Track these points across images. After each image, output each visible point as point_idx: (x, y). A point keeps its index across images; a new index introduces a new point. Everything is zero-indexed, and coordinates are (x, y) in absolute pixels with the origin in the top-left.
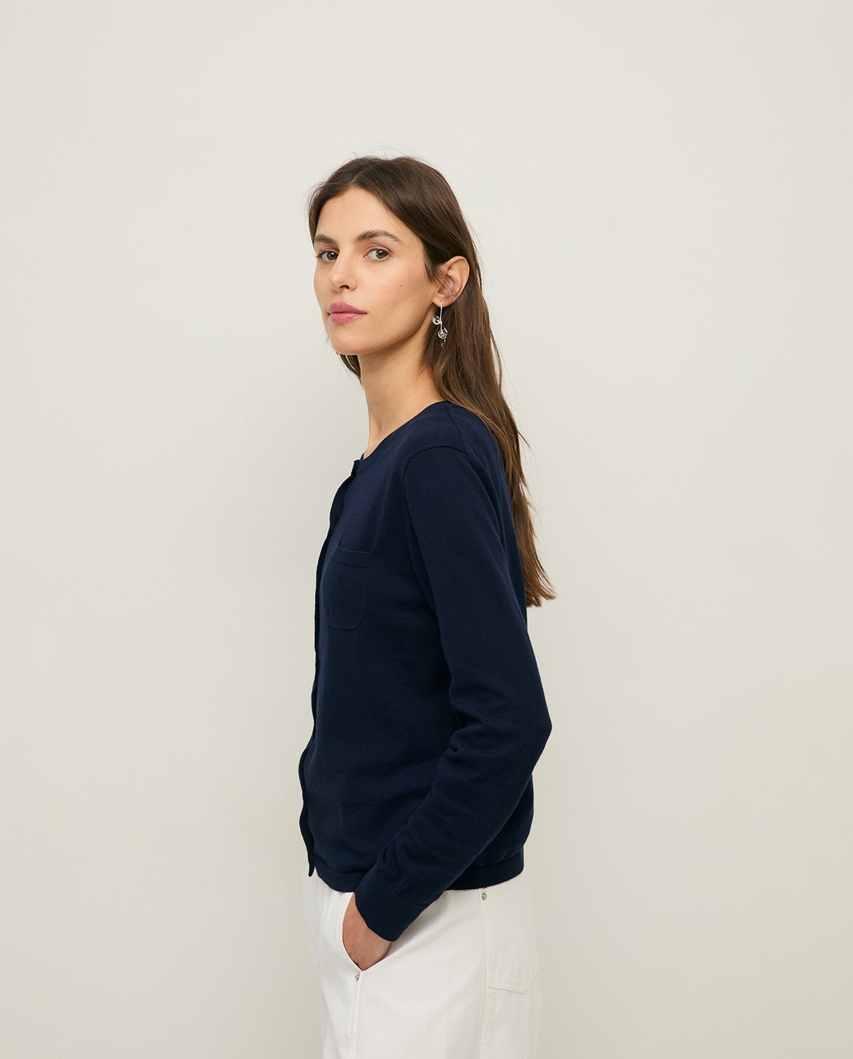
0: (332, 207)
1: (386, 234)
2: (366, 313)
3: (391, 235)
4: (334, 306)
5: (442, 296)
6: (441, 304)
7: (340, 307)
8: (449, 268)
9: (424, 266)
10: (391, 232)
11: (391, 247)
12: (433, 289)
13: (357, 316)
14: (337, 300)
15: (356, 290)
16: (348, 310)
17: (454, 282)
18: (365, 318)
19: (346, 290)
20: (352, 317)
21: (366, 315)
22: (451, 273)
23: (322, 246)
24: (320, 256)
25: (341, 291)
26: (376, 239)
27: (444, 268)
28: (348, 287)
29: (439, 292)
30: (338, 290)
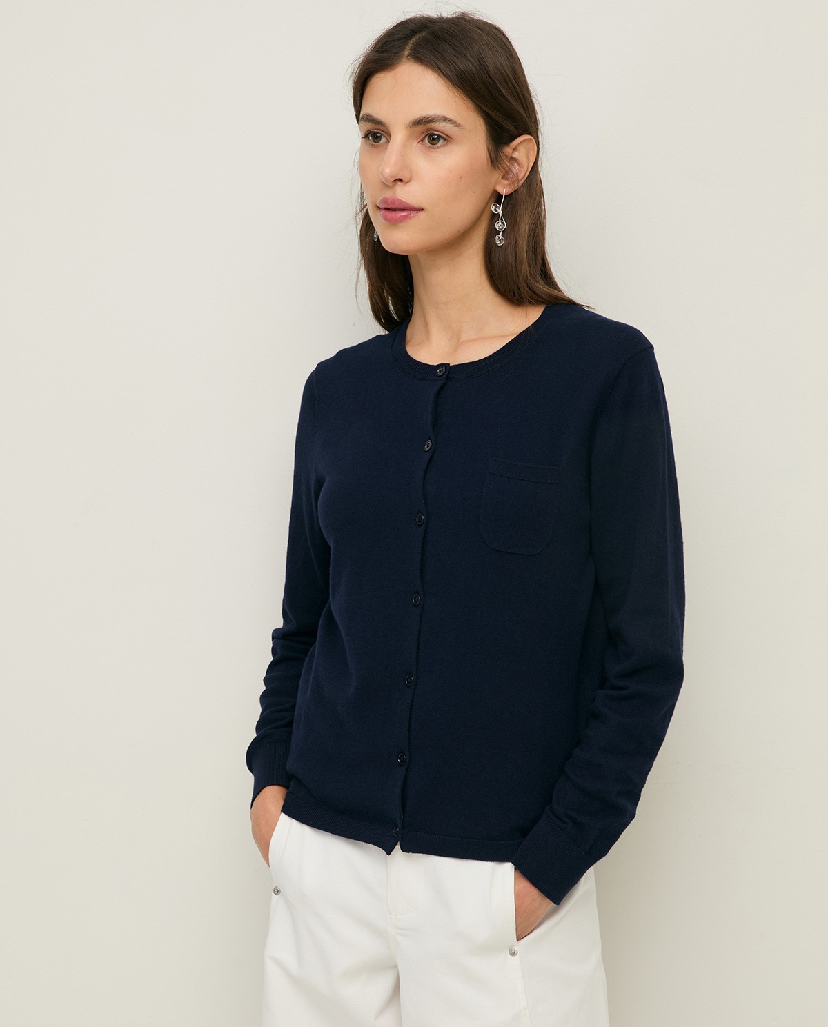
0: (381, 83)
1: (445, 119)
2: (422, 210)
3: (450, 120)
4: (385, 201)
5: (506, 182)
6: (504, 192)
7: (393, 203)
8: (515, 149)
9: (486, 151)
10: (450, 116)
11: (449, 133)
12: (496, 175)
13: (413, 213)
14: (388, 194)
15: (410, 183)
16: (402, 207)
17: (519, 164)
18: (422, 214)
19: (399, 183)
20: (407, 216)
21: (423, 212)
22: (516, 155)
23: (369, 126)
24: (366, 137)
25: (394, 185)
26: (434, 125)
27: (508, 150)
28: (401, 180)
29: (502, 178)
30: (391, 184)
